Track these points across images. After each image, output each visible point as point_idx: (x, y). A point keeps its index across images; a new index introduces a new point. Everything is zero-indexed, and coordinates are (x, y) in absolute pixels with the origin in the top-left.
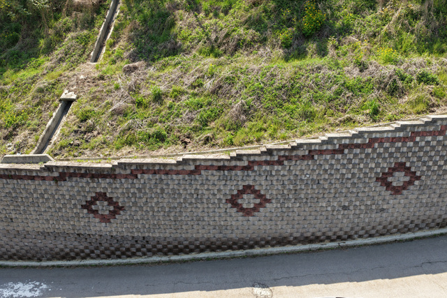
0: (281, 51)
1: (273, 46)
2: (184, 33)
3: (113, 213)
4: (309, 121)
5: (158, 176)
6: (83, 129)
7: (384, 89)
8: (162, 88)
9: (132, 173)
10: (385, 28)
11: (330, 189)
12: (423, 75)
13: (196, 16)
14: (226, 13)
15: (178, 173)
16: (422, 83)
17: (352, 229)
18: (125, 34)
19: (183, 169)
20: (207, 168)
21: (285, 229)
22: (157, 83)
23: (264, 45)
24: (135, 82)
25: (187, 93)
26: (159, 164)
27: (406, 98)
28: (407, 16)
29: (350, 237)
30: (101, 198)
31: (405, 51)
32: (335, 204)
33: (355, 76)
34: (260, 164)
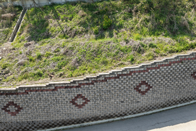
0: (94, 36)
1: (91, 34)
2: (53, 28)
3: (18, 111)
4: (105, 65)
5: (38, 93)
6: (4, 72)
7: (136, 50)
8: (42, 53)
9: (25, 91)
10: (136, 25)
11: (115, 94)
12: (151, 44)
13: (58, 21)
14: (71, 20)
15: (47, 90)
16: (151, 48)
17: (126, 111)
18: (26, 29)
19: (49, 89)
20: (60, 88)
21: (97, 113)
22: (39, 51)
23: (87, 33)
24: (29, 51)
25: (52, 55)
26: (38, 87)
27: (145, 54)
28: (145, 20)
29: (126, 115)
30: (11, 104)
31: (144, 35)
32: (118, 100)
33: (124, 45)
34: (84, 84)
